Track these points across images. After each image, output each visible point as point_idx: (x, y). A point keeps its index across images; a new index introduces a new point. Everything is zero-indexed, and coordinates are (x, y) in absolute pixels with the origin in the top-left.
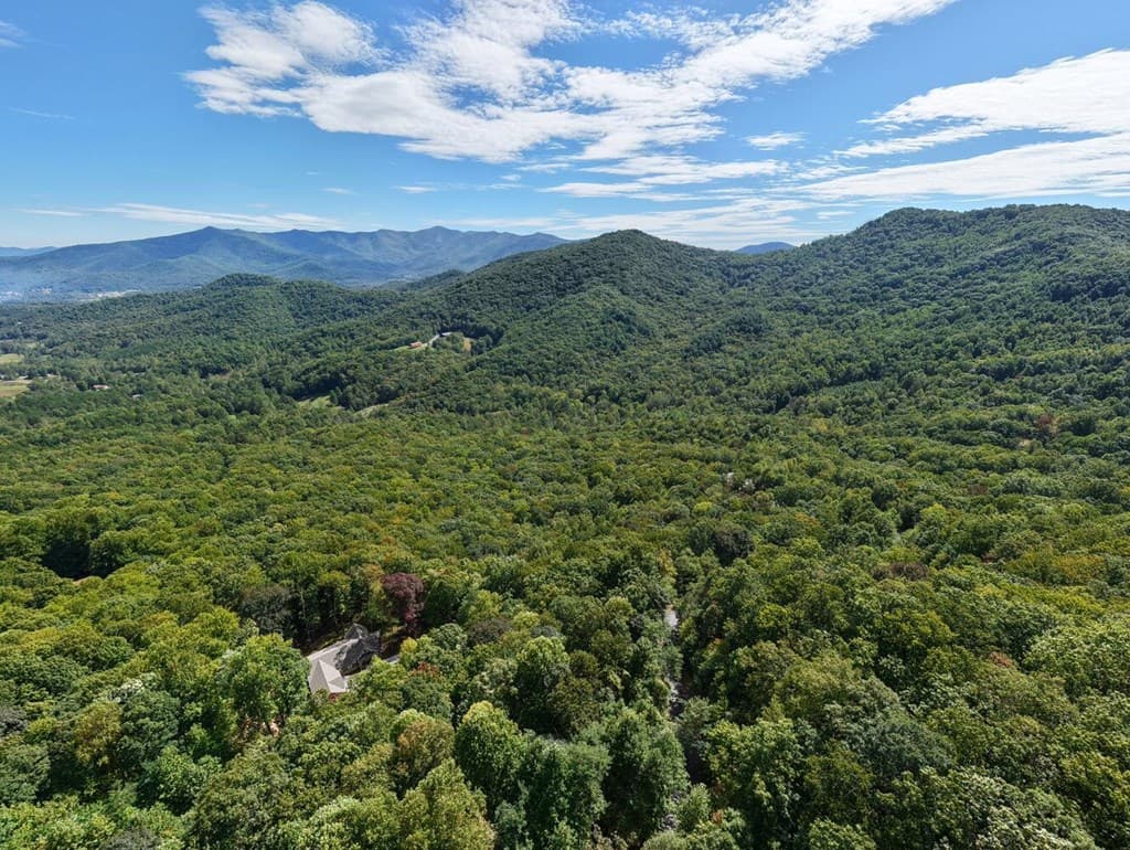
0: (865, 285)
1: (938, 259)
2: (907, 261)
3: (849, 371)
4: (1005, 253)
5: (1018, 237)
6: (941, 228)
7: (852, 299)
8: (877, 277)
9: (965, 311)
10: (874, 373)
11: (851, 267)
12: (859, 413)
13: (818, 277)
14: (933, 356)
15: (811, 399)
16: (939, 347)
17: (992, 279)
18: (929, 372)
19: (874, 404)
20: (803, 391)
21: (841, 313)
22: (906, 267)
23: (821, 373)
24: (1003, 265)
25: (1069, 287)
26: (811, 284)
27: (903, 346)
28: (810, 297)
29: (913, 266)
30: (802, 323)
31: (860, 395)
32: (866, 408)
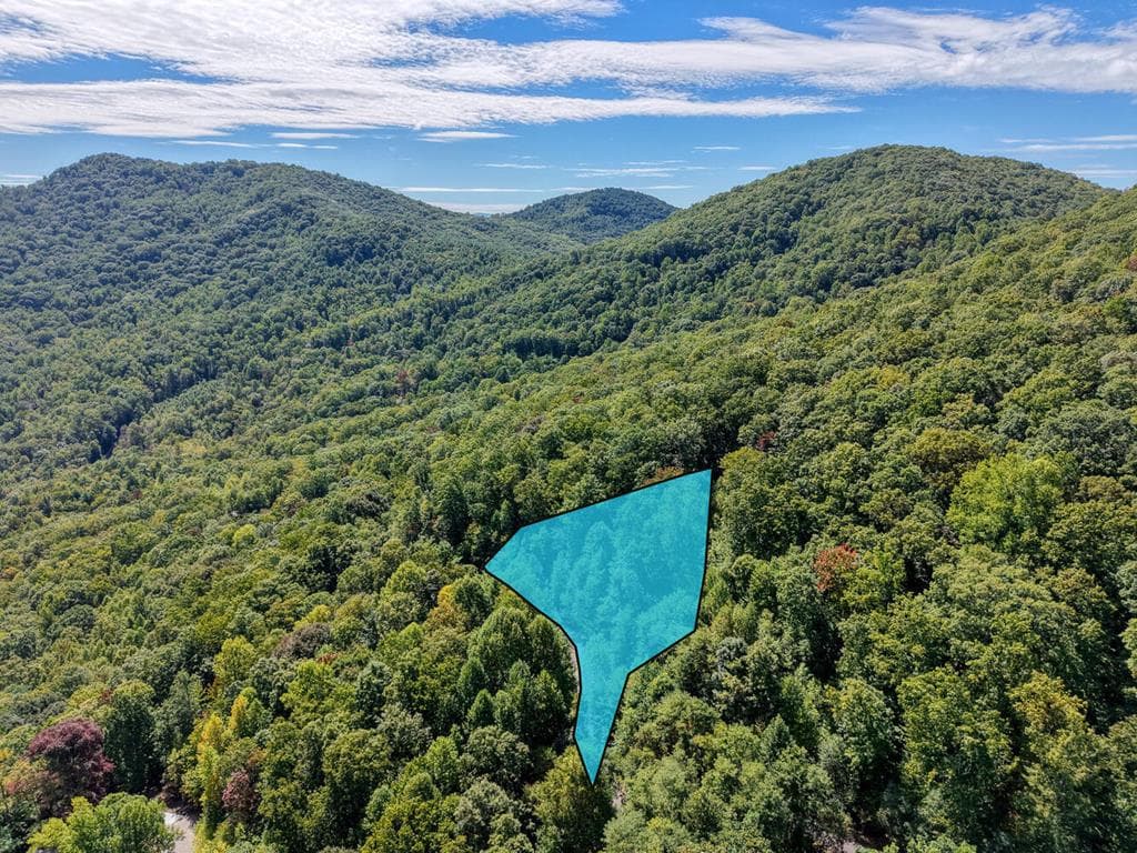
0: (109, 259)
1: (187, 223)
2: (148, 225)
3: (172, 377)
4: (259, 216)
5: (260, 198)
6: (168, 184)
7: (104, 282)
8: (122, 248)
9: (259, 284)
10: (206, 372)
11: (70, 235)
12: (225, 421)
13: (23, 253)
14: (261, 337)
15: (147, 422)
16: (259, 326)
17: (262, 245)
18: (270, 357)
19: (236, 407)
20: (127, 417)
21: (98, 302)
22: (154, 234)
23: (134, 387)
24: (264, 230)
25: (336, 250)
26: (16, 264)
27: (221, 332)
28: (31, 284)
29: (161, 232)
30: (43, 324)
31: (213, 399)
32: (228, 413)
